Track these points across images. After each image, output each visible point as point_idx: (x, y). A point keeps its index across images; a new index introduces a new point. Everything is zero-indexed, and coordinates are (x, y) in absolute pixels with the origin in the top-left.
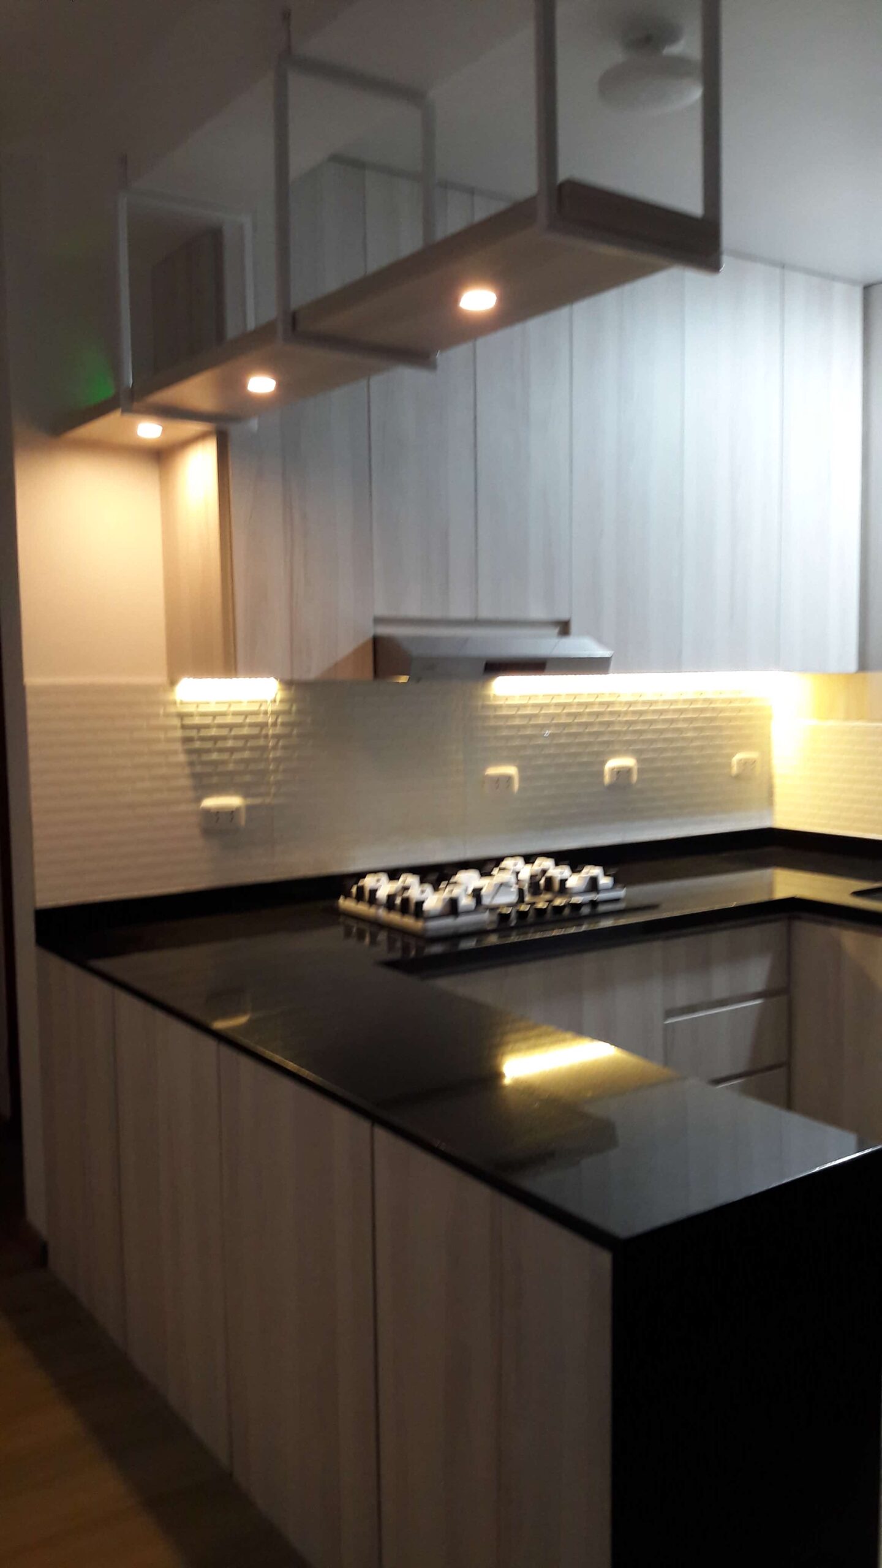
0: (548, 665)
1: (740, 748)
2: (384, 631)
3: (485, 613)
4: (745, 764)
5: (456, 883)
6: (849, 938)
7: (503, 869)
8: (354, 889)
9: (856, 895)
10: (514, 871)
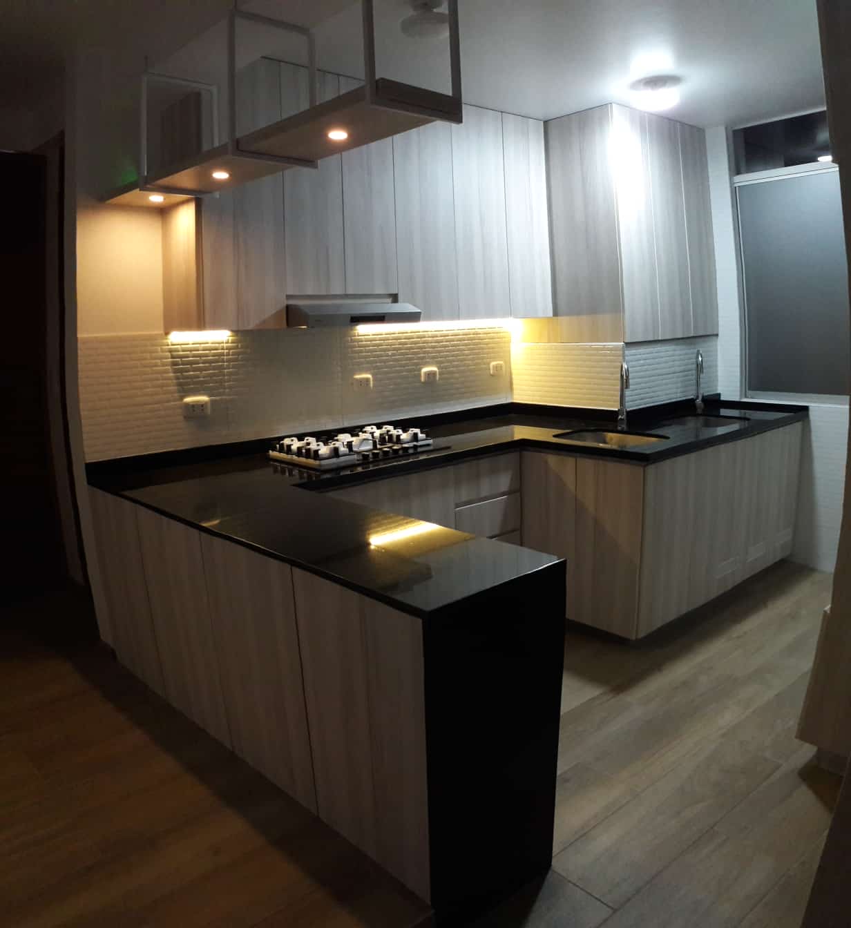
0: (386, 318)
1: (494, 359)
2: (291, 302)
3: (350, 291)
4: (496, 367)
5: (337, 440)
6: (552, 459)
7: (365, 432)
8: (278, 446)
9: (555, 436)
10: (370, 433)
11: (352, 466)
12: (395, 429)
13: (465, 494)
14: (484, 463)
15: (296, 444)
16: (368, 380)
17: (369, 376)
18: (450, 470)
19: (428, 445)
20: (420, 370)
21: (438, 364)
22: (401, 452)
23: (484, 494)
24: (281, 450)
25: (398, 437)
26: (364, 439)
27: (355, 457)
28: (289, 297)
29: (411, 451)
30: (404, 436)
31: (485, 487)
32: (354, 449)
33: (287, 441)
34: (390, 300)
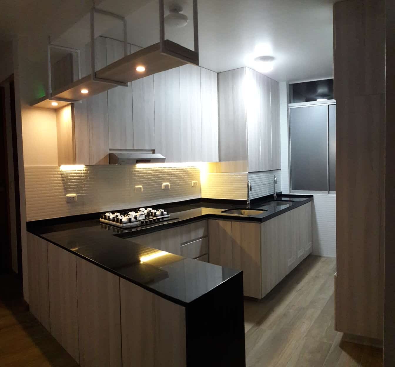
0: (151, 161)
1: (194, 180)
2: (111, 152)
3: (135, 148)
4: (194, 183)
5: (129, 215)
6: (221, 222)
7: (140, 211)
8: (104, 216)
9: (222, 212)
10: (143, 211)
11: (137, 227)
12: (153, 210)
13: (185, 239)
14: (192, 225)
15: (112, 216)
16: (140, 188)
17: (141, 186)
18: (178, 229)
19: (168, 217)
20: (162, 184)
21: (169, 181)
22: (156, 220)
23: (192, 239)
24: (105, 218)
25: (155, 213)
26: (141, 214)
27: (138, 223)
28: (110, 150)
29: (161, 220)
30: (158, 213)
31: (193, 235)
32: (138, 219)
33: (107, 214)
34: (151, 152)
